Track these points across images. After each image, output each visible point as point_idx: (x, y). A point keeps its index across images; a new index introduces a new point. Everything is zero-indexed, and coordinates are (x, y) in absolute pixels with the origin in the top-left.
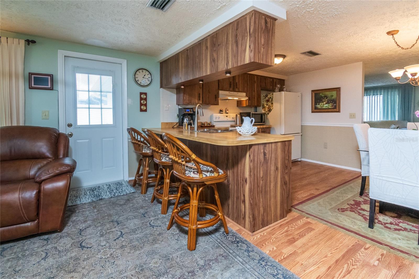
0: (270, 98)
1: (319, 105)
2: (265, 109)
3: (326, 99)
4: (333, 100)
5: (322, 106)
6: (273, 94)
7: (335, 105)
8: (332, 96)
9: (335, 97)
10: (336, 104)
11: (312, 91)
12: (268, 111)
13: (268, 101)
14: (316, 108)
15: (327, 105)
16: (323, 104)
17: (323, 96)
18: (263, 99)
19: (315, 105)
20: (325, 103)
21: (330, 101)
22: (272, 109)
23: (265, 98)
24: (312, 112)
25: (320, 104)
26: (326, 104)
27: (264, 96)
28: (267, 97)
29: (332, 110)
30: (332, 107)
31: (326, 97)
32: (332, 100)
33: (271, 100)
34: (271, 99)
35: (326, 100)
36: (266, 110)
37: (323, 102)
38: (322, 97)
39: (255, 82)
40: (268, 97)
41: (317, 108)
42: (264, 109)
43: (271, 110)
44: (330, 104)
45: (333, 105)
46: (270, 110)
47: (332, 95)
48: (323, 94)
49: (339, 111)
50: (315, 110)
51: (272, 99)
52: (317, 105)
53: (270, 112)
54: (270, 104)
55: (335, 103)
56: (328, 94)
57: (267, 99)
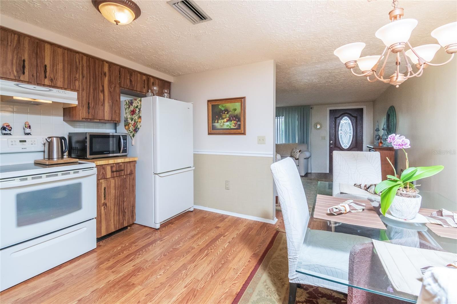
0: (137, 107)
1: (218, 122)
2: (129, 128)
3: (227, 113)
4: (237, 115)
5: (222, 124)
6: (141, 101)
7: (238, 123)
8: (235, 110)
9: (238, 111)
10: (240, 122)
11: (208, 101)
12: (134, 130)
13: (133, 112)
14: (214, 128)
15: (228, 123)
16: (223, 121)
17: (223, 109)
18: (126, 109)
19: (212, 123)
20: (225, 120)
21: (233, 118)
22: (139, 126)
23: (129, 107)
24: (209, 134)
25: (220, 121)
26: (227, 121)
27: (128, 103)
28: (132, 106)
29: (235, 131)
30: (235, 126)
31: (227, 111)
32: (234, 116)
33: (139, 112)
34: (138, 110)
35: (228, 115)
36: (131, 129)
37: (223, 119)
38: (221, 111)
39: (105, 74)
40: (134, 104)
41: (216, 127)
42: (127, 127)
43: (139, 129)
44: (233, 121)
45: (237, 124)
46: (136, 130)
47: (234, 108)
48: (223, 107)
49: (244, 134)
50: (213, 131)
51: (140, 109)
52: (215, 122)
53: (137, 132)
54: (136, 118)
55: (239, 120)
56: (230, 106)
57: (132, 109)
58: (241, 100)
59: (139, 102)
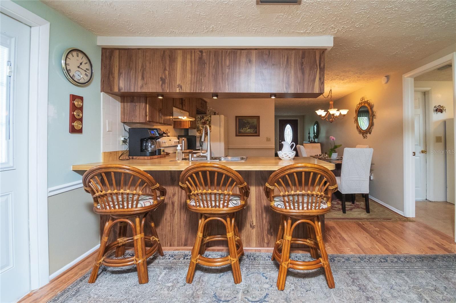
0: (208, 120)
1: (242, 129)
4: (255, 126)
7: (255, 130)
8: (253, 123)
9: (255, 123)
11: (237, 116)
13: (204, 123)
14: (240, 132)
15: (249, 130)
16: (246, 128)
17: (246, 122)
18: (198, 121)
19: (239, 129)
20: (247, 128)
23: (201, 120)
24: (236, 136)
25: (244, 129)
26: (249, 129)
27: (199, 117)
28: (203, 119)
29: (254, 134)
30: (253, 132)
31: (249, 123)
32: (253, 126)
33: (209, 123)
34: (208, 122)
35: (249, 125)
37: (245, 127)
40: (204, 119)
42: (199, 132)
44: (252, 129)
47: (253, 121)
48: (246, 120)
49: (259, 136)
50: (239, 134)
51: (210, 122)
55: (256, 128)
56: (250, 120)
57: (203, 121)
58: (258, 118)
59: (210, 118)
